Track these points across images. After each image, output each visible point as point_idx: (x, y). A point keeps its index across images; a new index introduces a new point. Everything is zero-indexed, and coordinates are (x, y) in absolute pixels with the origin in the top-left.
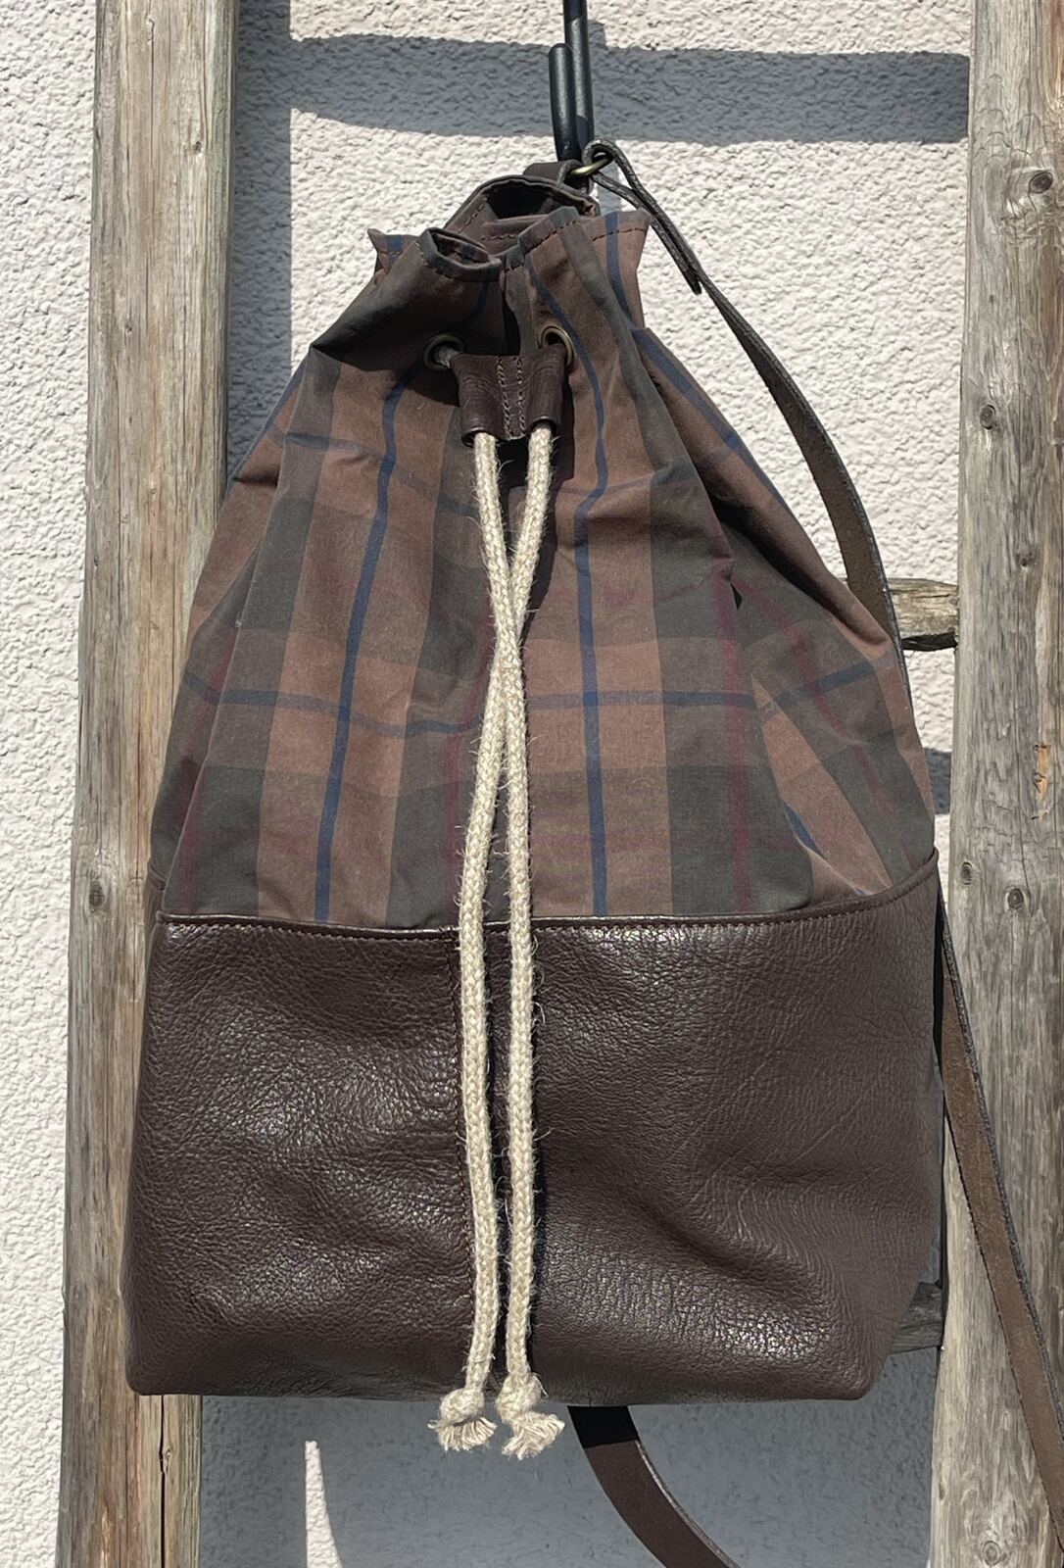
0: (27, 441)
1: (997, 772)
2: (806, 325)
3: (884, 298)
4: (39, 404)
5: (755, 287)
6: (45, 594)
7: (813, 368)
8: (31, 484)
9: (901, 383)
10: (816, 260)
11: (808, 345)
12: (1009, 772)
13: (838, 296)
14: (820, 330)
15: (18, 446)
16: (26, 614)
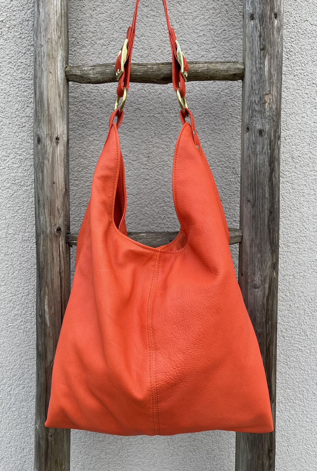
0: (24, 51)
1: (256, 102)
2: (202, 24)
3: (219, 18)
4: (27, 42)
5: (191, 15)
6: (30, 89)
7: (204, 34)
8: (26, 62)
9: (223, 38)
10: (204, 9)
11: (203, 29)
12: (259, 102)
13: (209, 18)
14: (205, 26)
15: (22, 53)
16: (26, 94)
